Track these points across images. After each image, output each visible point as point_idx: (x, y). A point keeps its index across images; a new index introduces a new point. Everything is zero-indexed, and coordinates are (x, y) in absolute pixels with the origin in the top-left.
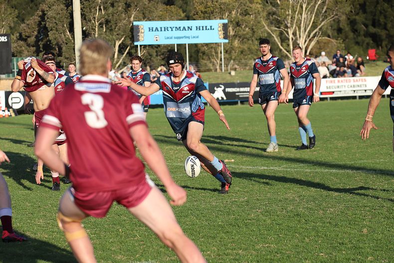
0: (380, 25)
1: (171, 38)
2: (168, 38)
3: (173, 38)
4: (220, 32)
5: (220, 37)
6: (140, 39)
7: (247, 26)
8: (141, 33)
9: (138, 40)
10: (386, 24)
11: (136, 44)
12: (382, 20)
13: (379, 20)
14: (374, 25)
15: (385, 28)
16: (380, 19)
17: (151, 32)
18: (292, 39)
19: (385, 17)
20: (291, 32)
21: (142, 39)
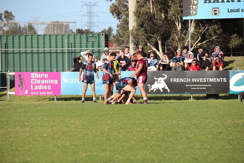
1: (238, 11)
2: (232, 11)
3: (240, 10)
6: (191, 13)
8: (194, 4)
9: (189, 14)
11: (184, 18)
17: (207, 4)
21: (194, 12)
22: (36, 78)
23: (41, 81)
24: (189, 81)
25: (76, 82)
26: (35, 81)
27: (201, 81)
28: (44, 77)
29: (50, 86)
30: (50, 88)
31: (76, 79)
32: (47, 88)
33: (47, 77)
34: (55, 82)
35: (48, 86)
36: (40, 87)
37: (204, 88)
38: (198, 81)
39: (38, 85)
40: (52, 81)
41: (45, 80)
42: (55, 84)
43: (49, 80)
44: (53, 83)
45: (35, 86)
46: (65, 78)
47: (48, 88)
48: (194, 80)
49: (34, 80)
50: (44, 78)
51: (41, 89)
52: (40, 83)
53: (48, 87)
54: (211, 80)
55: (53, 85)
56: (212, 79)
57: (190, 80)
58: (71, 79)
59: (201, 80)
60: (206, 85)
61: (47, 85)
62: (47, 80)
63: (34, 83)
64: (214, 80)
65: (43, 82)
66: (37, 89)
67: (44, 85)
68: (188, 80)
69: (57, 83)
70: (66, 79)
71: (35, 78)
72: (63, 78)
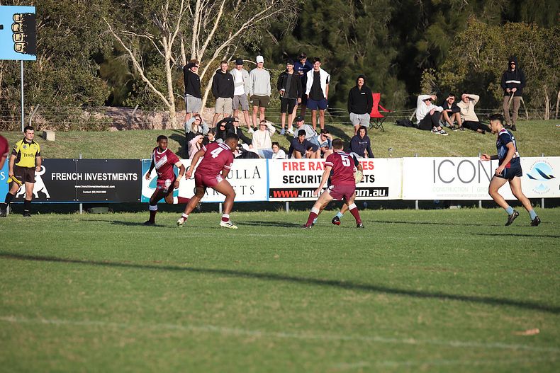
0: (312, 34)
4: (18, 36)
5: (18, 46)
7: (67, 24)
10: (326, 32)
12: (318, 24)
13: (310, 24)
14: (297, 33)
15: (326, 44)
16: (314, 20)
18: (171, 62)
19: (326, 16)
20: (167, 45)
24: (80, 178)
27: (99, 179)
37: (103, 192)
38: (95, 179)
48: (89, 176)
54: (116, 177)
56: (117, 174)
57: (81, 176)
59: (99, 177)
60: (107, 187)
64: (119, 177)
68: (78, 176)
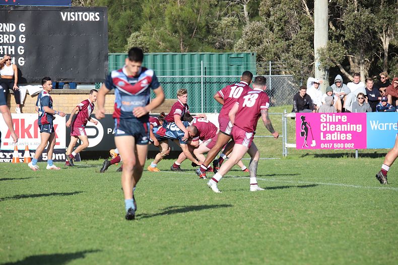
22: (328, 122)
23: (336, 127)
25: (390, 129)
26: (326, 127)
28: (340, 120)
29: (351, 135)
30: (351, 138)
31: (390, 124)
32: (345, 139)
33: (346, 121)
34: (358, 128)
35: (348, 135)
36: (335, 137)
39: (331, 132)
40: (353, 127)
41: (343, 126)
42: (358, 131)
43: (349, 126)
44: (355, 130)
45: (327, 135)
46: (374, 121)
47: (348, 139)
49: (325, 125)
50: (340, 122)
51: (336, 139)
52: (334, 130)
53: (346, 137)
55: (354, 133)
58: (383, 124)
61: (346, 132)
62: (346, 126)
63: (325, 129)
65: (339, 128)
66: (330, 139)
67: (341, 132)
69: (361, 130)
70: (374, 123)
71: (326, 122)
72: (371, 122)
